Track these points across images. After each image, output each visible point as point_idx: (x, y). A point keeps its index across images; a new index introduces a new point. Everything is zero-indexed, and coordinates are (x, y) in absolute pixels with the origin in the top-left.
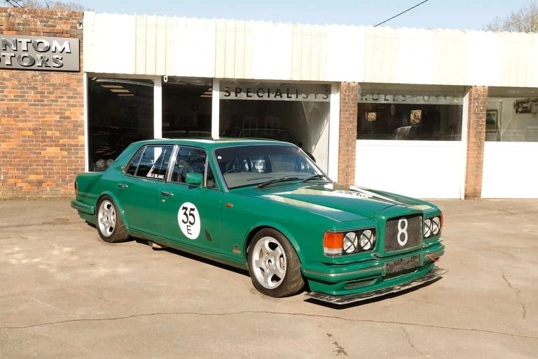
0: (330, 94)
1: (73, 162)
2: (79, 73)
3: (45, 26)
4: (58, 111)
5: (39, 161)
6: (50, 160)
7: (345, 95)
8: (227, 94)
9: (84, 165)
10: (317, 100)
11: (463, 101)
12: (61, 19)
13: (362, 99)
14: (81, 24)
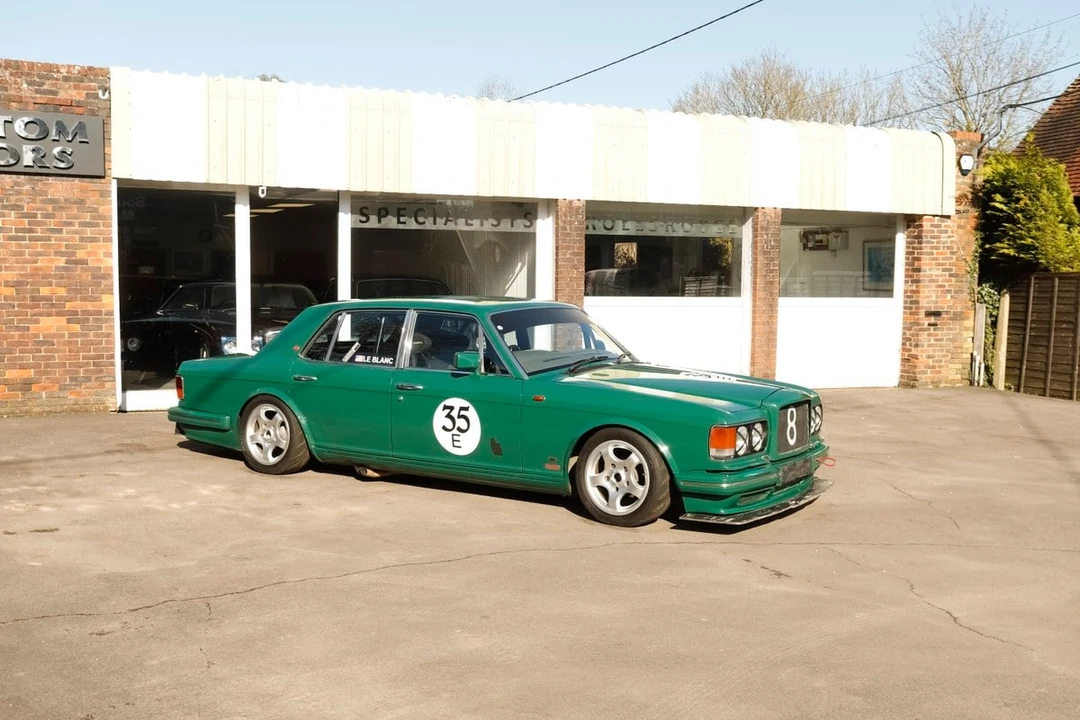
0: (536, 218)
1: (92, 343)
2: (102, 180)
3: (37, 91)
4: (64, 249)
5: (27, 344)
6: (47, 342)
7: (564, 222)
8: (364, 219)
9: (113, 349)
10: (514, 230)
11: (741, 231)
12: (66, 79)
13: (587, 228)
14: (106, 90)
